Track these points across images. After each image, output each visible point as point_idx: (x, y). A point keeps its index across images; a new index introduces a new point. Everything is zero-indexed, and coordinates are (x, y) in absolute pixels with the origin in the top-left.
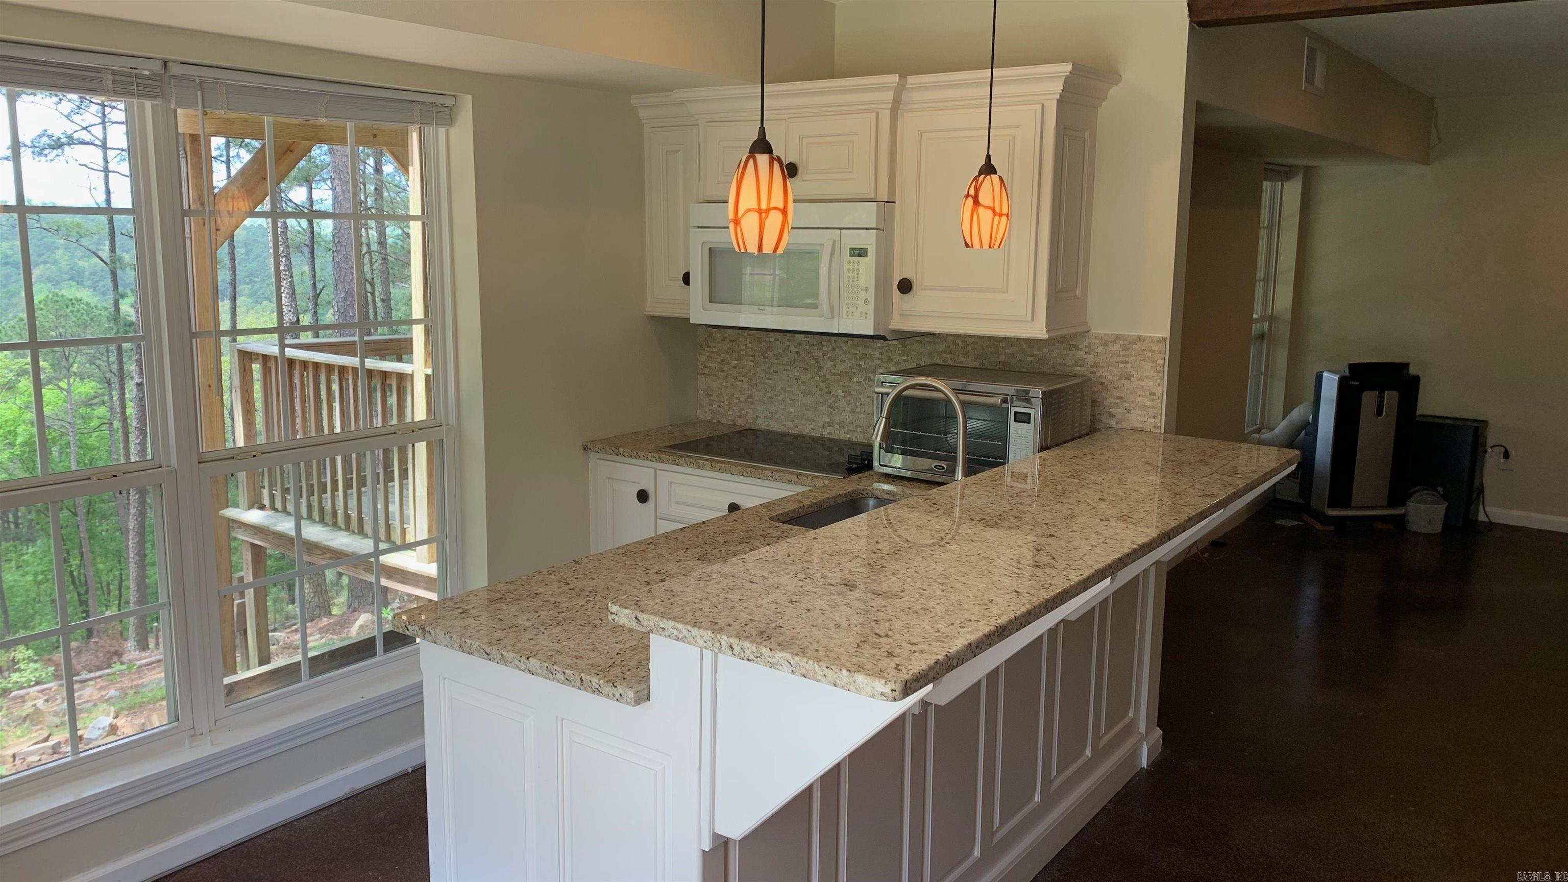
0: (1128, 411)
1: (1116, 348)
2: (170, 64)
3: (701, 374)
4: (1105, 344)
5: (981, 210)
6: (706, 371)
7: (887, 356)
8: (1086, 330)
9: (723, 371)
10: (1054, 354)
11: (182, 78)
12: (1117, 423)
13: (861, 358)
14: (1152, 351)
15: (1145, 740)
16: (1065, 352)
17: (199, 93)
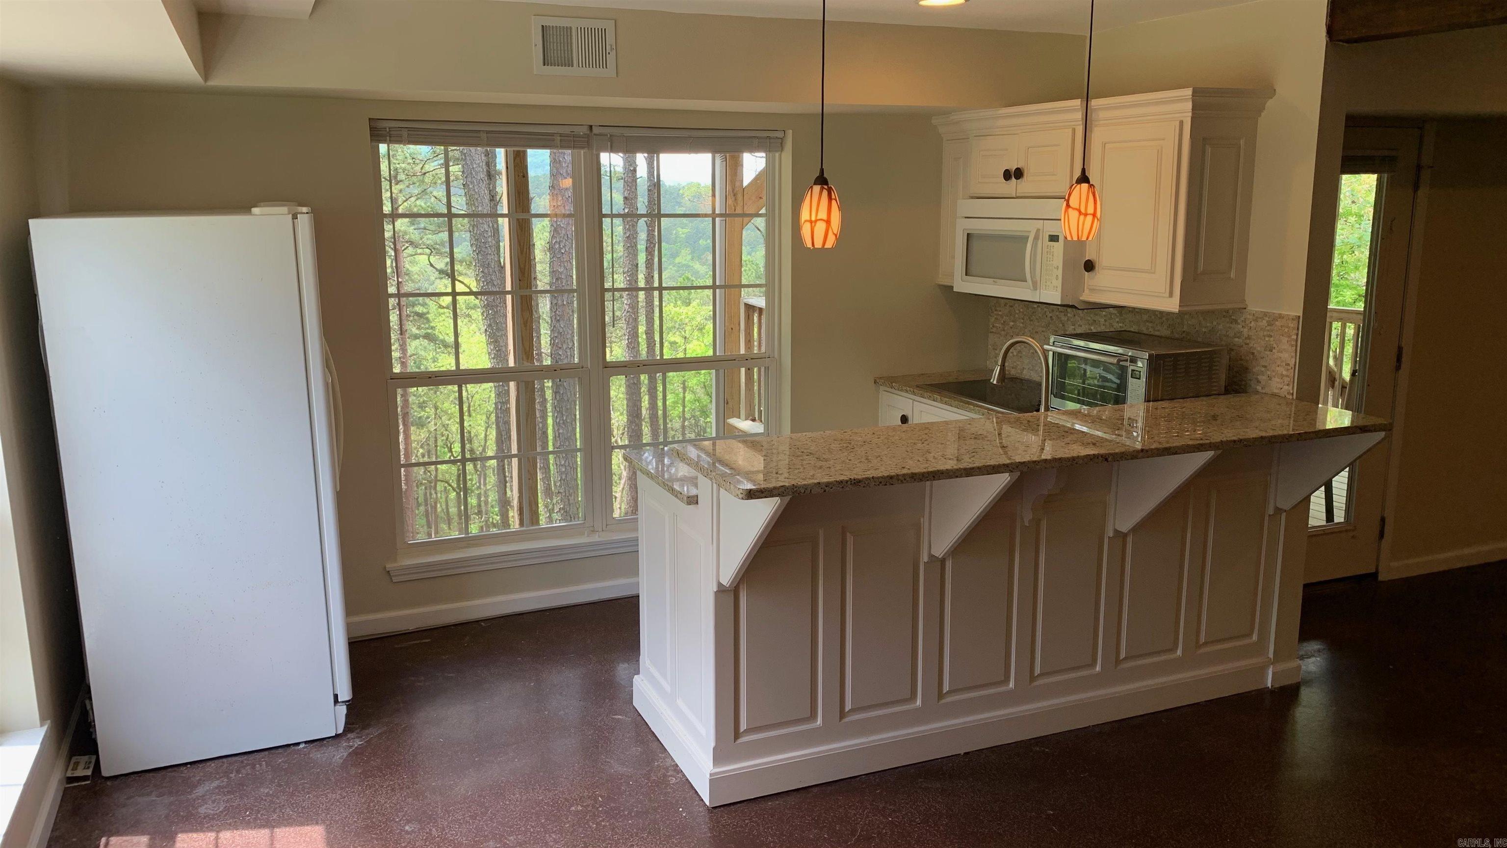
0: (1270, 378)
1: (1264, 323)
2: (593, 127)
3: (991, 332)
4: (1256, 320)
5: (1070, 210)
6: (994, 330)
7: (1110, 323)
8: (1242, 306)
9: (1004, 330)
10: (1221, 327)
11: (600, 135)
12: (1262, 388)
13: (1092, 325)
14: (1288, 327)
15: (1272, 664)
16: (1228, 325)
17: (609, 143)
